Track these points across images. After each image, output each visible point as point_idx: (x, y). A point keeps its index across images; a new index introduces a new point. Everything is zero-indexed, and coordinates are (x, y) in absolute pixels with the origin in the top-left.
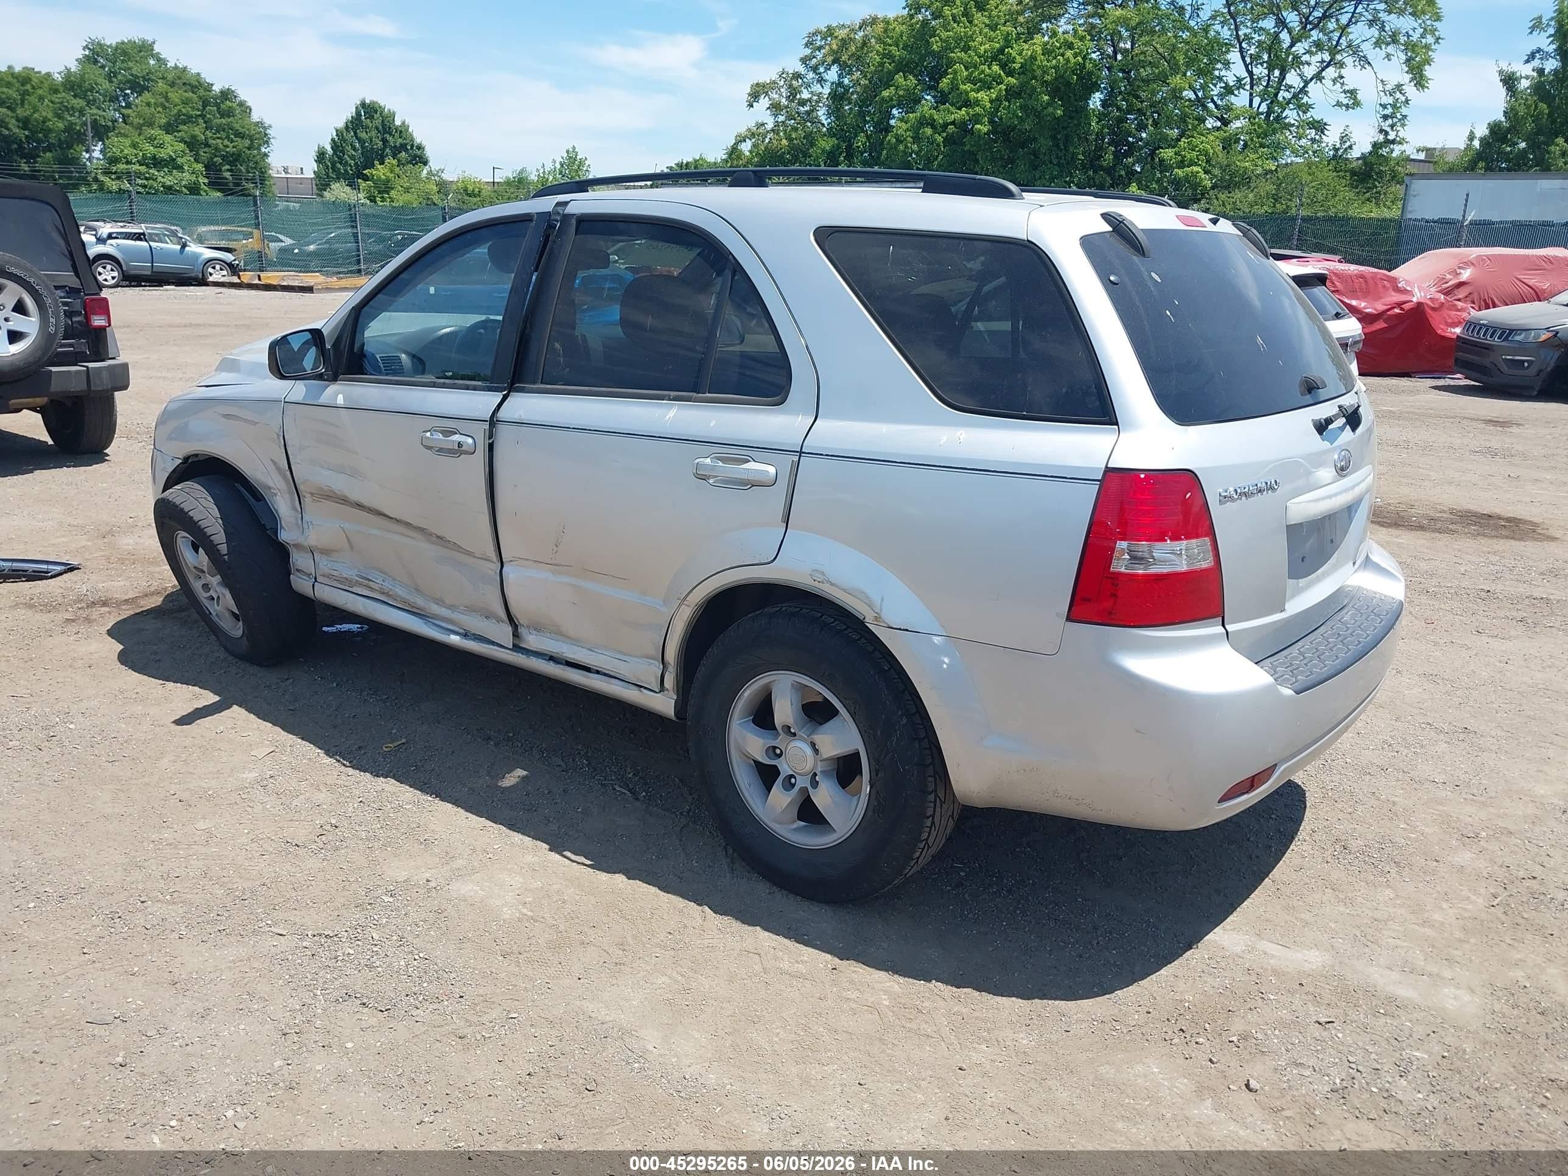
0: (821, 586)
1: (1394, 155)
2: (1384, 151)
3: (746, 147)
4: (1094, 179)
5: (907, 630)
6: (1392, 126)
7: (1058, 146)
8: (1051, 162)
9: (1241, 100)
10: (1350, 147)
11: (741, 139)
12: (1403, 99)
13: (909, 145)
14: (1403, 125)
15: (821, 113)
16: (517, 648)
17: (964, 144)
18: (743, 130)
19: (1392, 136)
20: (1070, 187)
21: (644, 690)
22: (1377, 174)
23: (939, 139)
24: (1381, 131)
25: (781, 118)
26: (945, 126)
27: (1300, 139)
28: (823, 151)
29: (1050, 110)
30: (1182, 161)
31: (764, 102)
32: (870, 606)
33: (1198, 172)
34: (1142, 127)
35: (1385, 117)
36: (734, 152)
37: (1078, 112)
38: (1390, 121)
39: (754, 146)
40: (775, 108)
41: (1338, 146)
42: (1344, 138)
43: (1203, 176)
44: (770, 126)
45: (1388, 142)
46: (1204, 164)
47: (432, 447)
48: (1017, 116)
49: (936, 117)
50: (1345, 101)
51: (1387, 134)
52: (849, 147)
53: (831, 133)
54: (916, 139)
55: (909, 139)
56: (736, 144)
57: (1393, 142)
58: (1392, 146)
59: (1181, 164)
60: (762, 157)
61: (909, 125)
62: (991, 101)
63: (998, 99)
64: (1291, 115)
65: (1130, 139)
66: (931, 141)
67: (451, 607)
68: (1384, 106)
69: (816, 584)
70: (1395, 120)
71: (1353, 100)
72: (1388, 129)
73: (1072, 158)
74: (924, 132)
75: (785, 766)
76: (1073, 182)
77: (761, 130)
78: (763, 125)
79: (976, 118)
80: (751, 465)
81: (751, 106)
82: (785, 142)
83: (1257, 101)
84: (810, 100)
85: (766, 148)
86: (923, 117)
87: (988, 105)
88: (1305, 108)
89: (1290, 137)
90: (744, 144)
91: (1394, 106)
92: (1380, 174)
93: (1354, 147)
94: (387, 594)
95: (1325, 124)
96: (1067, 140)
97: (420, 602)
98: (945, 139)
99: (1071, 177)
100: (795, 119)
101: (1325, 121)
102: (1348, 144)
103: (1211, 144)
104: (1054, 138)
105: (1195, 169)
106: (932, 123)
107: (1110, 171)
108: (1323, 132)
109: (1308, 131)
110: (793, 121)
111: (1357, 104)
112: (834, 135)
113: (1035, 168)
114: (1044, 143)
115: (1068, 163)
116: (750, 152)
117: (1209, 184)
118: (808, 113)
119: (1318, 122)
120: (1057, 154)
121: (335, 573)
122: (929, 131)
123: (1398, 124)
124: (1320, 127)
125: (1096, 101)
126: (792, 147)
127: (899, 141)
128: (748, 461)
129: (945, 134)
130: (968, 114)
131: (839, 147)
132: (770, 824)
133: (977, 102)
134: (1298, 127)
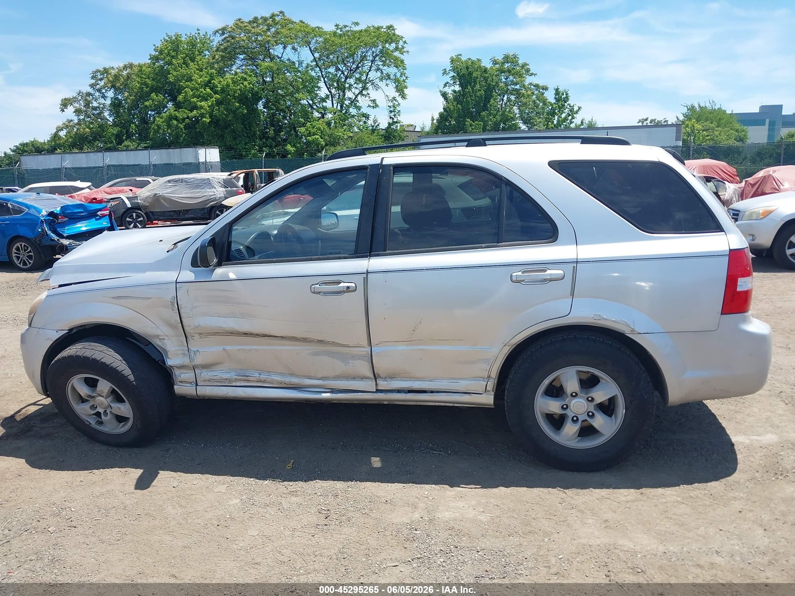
0: (599, 322)
1: (399, 128)
2: (394, 127)
3: (62, 134)
4: (266, 143)
5: (648, 333)
6: (395, 115)
7: (246, 128)
8: (244, 136)
9: (328, 104)
10: (378, 125)
11: (60, 129)
12: (397, 103)
13: (166, 130)
14: (399, 115)
15: (106, 114)
16: (378, 391)
17: (196, 128)
18: (60, 124)
19: (395, 120)
20: (255, 147)
21: (473, 395)
22: (393, 136)
23: (182, 126)
24: (391, 118)
25: (82, 117)
26: (184, 120)
27: (360, 122)
28: (113, 134)
29: (241, 110)
30: (310, 133)
31: (70, 110)
32: (628, 326)
33: (318, 138)
34: (284, 117)
35: (391, 112)
36: (56, 136)
37: (254, 111)
38: (393, 113)
39: (68, 132)
40: (78, 112)
41: (373, 125)
42: (375, 121)
43: (321, 140)
44: (76, 121)
45: (394, 123)
46: (320, 134)
47: (320, 292)
48: (224, 114)
49: (178, 115)
50: (372, 105)
51: (393, 119)
52: (127, 132)
53: (115, 124)
54: (169, 126)
55: (165, 126)
56: (57, 132)
57: (396, 122)
58: (396, 124)
59: (310, 134)
60: (74, 138)
61: (163, 120)
62: (209, 107)
63: (212, 105)
64: (353, 111)
65: (280, 124)
66: (177, 127)
67: (323, 379)
68: (390, 107)
69: (596, 321)
70: (395, 113)
71: (374, 104)
72: (393, 117)
73: (254, 133)
74: (173, 123)
75: (570, 412)
76: (256, 145)
77: (71, 123)
78: (71, 121)
79: (203, 116)
80: (549, 272)
81: (63, 111)
82: (87, 130)
83: (335, 105)
84: (99, 107)
85: (76, 133)
86: (171, 115)
87: (208, 109)
88: (359, 108)
89: (355, 121)
90: (62, 132)
91: (394, 106)
92: (394, 136)
93: (380, 125)
94: (264, 381)
95: (369, 115)
96: (250, 125)
97: (295, 380)
98: (185, 126)
99: (255, 142)
100: (91, 118)
101: (368, 113)
102: (377, 124)
103: (321, 124)
104: (243, 124)
105: (317, 137)
106: (176, 118)
107: (274, 139)
108: (368, 119)
109: (362, 118)
110: (89, 119)
111: (377, 106)
112: (117, 125)
113: (235, 139)
114: (239, 126)
115: (252, 136)
116: (66, 136)
117: (324, 143)
118: (99, 114)
119: (365, 114)
120: (246, 132)
121: (215, 378)
122: (175, 122)
123: (397, 115)
124: (367, 116)
125: (260, 106)
126: (92, 133)
127: (159, 127)
128: (545, 271)
129: (184, 124)
130: (198, 113)
131: (121, 132)
132: (564, 442)
133: (202, 107)
134: (358, 117)
